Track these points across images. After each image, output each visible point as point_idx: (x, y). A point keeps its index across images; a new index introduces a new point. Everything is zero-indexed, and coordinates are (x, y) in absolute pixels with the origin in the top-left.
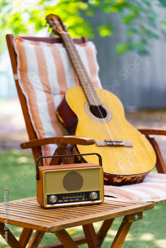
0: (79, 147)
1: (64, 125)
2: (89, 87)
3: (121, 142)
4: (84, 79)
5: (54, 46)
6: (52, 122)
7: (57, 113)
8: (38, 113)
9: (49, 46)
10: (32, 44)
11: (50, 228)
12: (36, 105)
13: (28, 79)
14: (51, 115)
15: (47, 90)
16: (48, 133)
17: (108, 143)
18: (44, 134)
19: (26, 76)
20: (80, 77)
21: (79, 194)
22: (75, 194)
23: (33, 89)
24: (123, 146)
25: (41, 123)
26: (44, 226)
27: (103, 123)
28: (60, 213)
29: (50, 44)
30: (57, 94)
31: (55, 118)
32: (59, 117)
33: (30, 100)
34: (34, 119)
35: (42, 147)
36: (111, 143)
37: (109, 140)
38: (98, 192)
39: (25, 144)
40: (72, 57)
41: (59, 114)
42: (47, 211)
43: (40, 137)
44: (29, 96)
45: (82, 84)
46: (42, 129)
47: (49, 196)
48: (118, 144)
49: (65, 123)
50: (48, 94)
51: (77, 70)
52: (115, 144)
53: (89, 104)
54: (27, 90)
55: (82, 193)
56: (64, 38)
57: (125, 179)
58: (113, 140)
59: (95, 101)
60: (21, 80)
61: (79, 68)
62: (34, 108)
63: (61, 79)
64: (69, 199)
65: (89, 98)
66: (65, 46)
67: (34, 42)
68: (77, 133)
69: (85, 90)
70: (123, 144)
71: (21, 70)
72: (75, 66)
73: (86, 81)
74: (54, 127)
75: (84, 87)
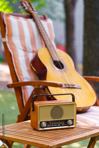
0: (50, 88)
1: (36, 73)
2: (52, 49)
3: (75, 85)
4: (48, 43)
5: (28, 21)
6: (28, 71)
7: (31, 65)
8: (19, 64)
9: (25, 20)
10: (15, 19)
11: (52, 146)
12: (18, 59)
13: (13, 42)
14: (27, 66)
15: (25, 49)
16: (26, 78)
17: (67, 86)
18: (23, 79)
19: (11, 40)
20: (46, 42)
21: (60, 121)
22: (58, 121)
23: (16, 48)
24: (76, 88)
25: (21, 71)
26: (47, 145)
27: (63, 72)
28: (51, 135)
29: (25, 19)
30: (30, 52)
31: (30, 68)
32: (33, 67)
33: (14, 56)
34: (17, 68)
35: (22, 87)
36: (69, 86)
37: (67, 84)
38: (72, 120)
39: (10, 85)
40: (40, 28)
41: (33, 65)
42: (40, 132)
43: (21, 81)
44: (13, 53)
45: (48, 46)
46: (22, 75)
47: (41, 122)
48: (73, 86)
49: (37, 71)
50: (25, 52)
51: (44, 37)
52: (71, 86)
53: (53, 60)
54: (12, 48)
55: (62, 121)
56: (34, 15)
57: (78, 110)
58: (70, 84)
59: (57, 58)
60: (8, 42)
61: (44, 35)
62: (17, 61)
63: (33, 42)
64: (54, 125)
65: (52, 56)
66: (34, 21)
67: (16, 17)
68: (47, 78)
69: (50, 50)
70: (76, 86)
71: (8, 36)
72: (42, 34)
73: (50, 44)
74: (29, 74)
75: (49, 48)
